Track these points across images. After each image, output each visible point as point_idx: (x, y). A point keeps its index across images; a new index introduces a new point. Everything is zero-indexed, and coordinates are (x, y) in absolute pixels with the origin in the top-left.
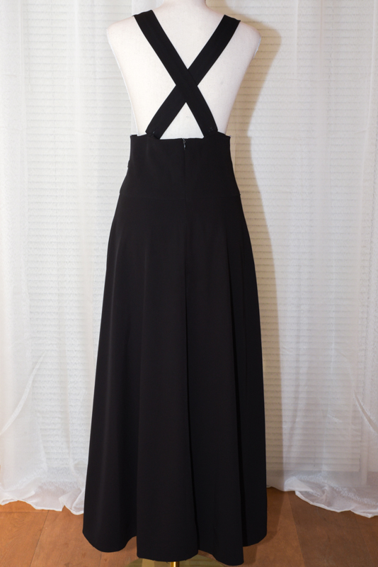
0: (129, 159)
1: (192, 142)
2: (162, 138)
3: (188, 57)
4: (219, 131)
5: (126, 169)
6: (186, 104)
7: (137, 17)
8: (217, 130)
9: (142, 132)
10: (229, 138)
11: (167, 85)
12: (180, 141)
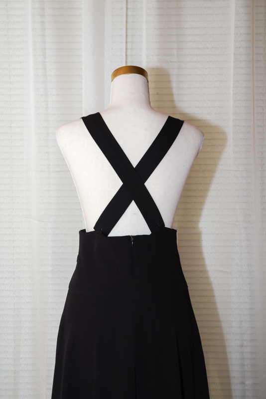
0: (78, 254)
1: (139, 239)
2: (109, 236)
3: (135, 157)
4: (166, 226)
5: (75, 263)
6: (133, 202)
7: (84, 119)
8: (164, 225)
9: (90, 228)
10: (175, 231)
11: (113, 183)
12: (128, 238)
